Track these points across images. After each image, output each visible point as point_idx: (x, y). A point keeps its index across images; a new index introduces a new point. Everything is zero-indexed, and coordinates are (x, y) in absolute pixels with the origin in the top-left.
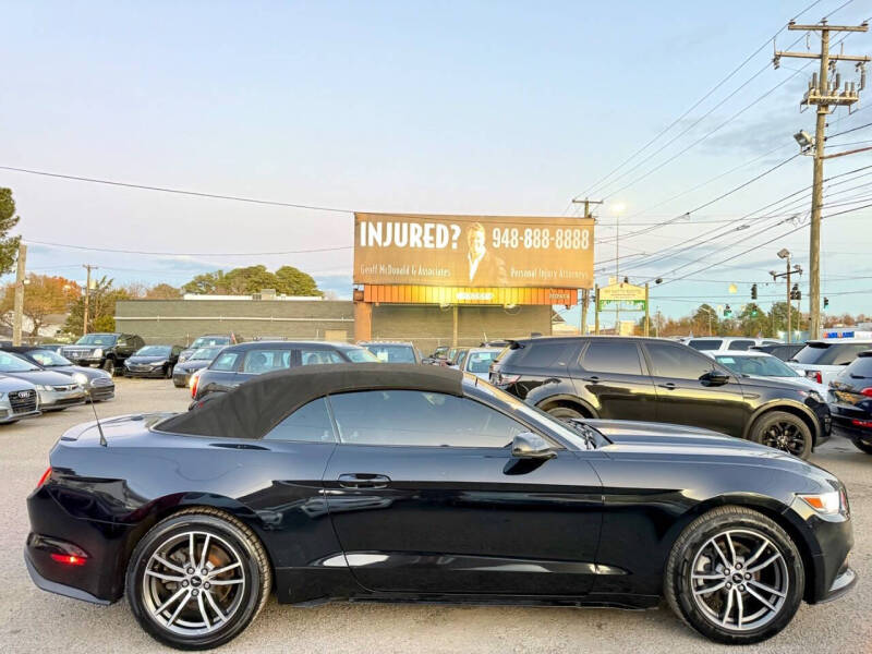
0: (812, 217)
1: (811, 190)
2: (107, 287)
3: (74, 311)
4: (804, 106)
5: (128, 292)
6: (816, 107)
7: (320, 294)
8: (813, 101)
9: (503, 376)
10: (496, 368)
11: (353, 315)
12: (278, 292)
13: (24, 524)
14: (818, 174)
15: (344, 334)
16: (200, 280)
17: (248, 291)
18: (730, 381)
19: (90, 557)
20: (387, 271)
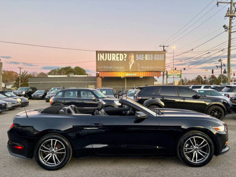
0: (228, 50)
1: (228, 42)
2: (26, 74)
3: (16, 81)
4: (226, 17)
5: (32, 75)
6: (229, 17)
7: (87, 74)
8: (228, 16)
9: (137, 97)
10: (135, 95)
11: (96, 81)
12: (75, 74)
13: (7, 139)
14: (230, 37)
15: (93, 86)
16: (52, 71)
17: (66, 74)
18: (201, 97)
19: (25, 147)
20: (106, 67)
